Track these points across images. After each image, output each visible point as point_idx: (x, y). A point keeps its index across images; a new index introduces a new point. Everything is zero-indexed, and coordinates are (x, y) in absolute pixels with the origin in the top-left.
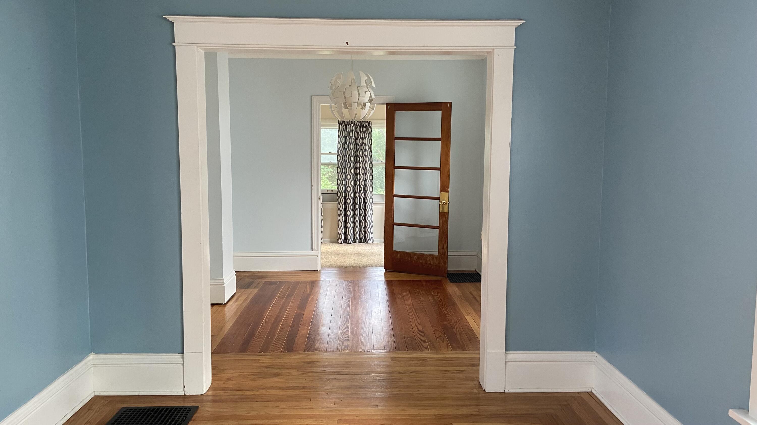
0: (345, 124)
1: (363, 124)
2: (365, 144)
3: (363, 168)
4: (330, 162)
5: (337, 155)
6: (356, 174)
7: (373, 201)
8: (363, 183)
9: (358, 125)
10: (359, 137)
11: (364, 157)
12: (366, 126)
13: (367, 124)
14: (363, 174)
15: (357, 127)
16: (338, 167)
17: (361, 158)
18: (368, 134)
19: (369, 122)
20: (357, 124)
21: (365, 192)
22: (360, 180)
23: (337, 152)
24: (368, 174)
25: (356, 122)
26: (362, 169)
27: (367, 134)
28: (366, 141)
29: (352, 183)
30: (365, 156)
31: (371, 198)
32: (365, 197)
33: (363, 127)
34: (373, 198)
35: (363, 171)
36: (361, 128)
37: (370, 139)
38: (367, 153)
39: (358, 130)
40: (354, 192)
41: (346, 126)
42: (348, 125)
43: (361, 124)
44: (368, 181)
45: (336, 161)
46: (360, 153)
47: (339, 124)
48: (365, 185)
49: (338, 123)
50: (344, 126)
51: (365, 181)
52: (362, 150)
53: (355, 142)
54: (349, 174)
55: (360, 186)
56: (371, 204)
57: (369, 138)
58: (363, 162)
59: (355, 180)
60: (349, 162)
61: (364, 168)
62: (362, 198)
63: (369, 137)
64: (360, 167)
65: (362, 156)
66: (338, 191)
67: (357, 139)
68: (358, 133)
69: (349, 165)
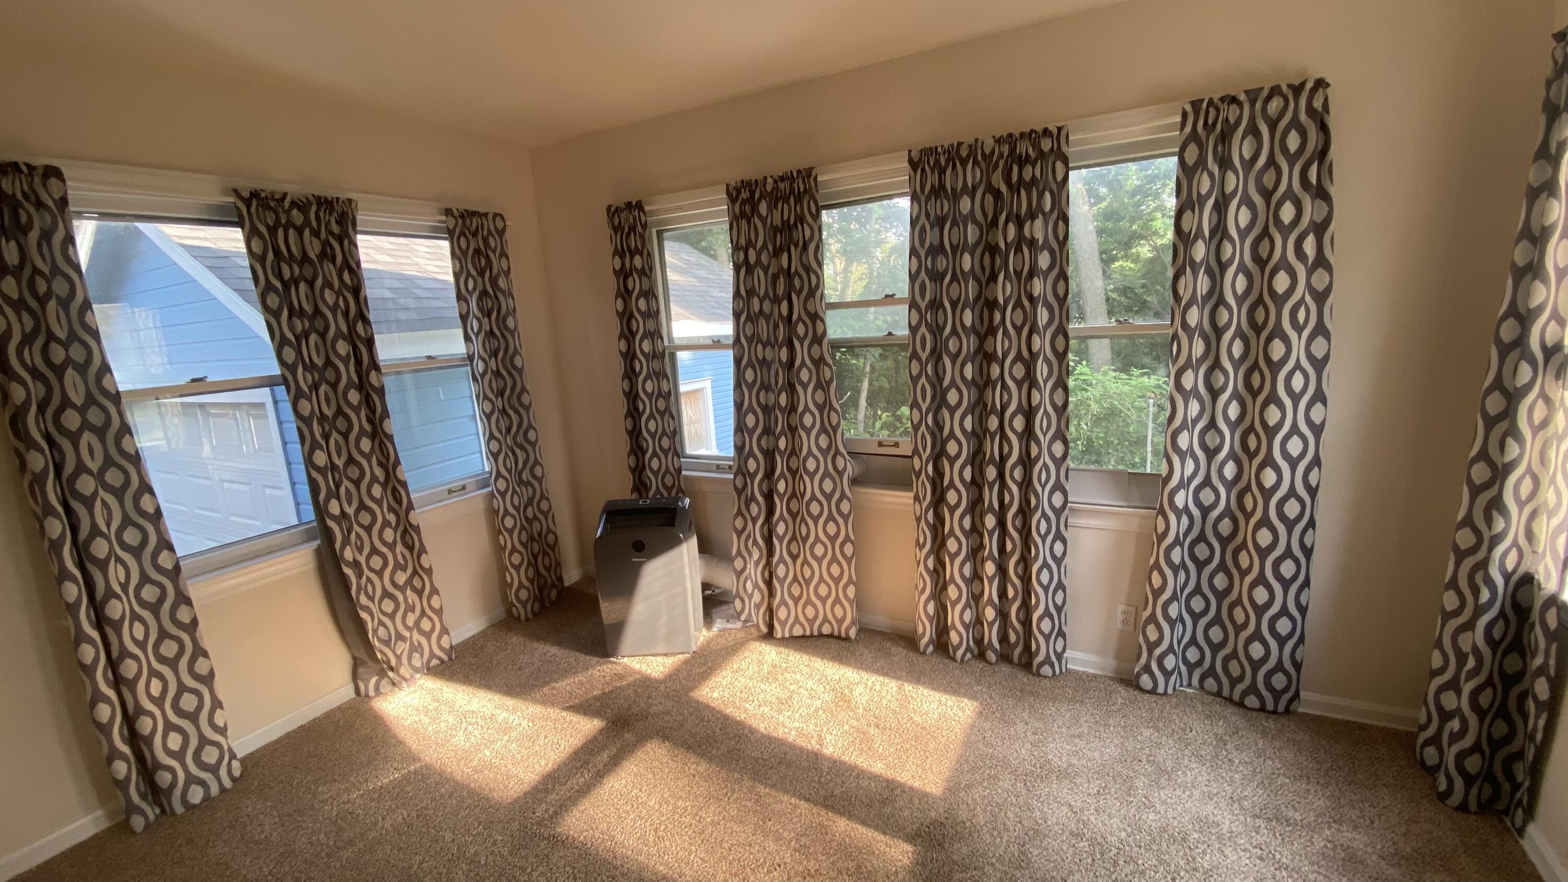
0: (937, 161)
1: (1024, 148)
2: (1032, 243)
3: (1019, 357)
4: (890, 334)
5: (907, 307)
6: (983, 384)
7: (1070, 499)
8: (1019, 423)
9: (1001, 156)
10: (1001, 213)
11: (1026, 303)
12: (1042, 155)
13: (1046, 145)
14: (1019, 384)
15: (996, 166)
16: (914, 356)
17: (1014, 309)
18: (1048, 195)
19: (1055, 131)
20: (993, 152)
21: (1027, 462)
22: (1004, 408)
23: (906, 295)
24: (1045, 382)
25: (990, 142)
26: (1014, 362)
27: (1041, 195)
28: (1038, 230)
29: (968, 424)
30: (1031, 298)
31: (1059, 487)
32: (1026, 484)
33: (1023, 161)
34: (1067, 488)
35: (1019, 371)
36: (1015, 169)
37: (1057, 220)
38: (1037, 287)
39: (998, 180)
40: (977, 459)
41: (942, 171)
42: (954, 166)
43: (1012, 151)
44: (1046, 412)
45: (906, 332)
46: (1003, 290)
47: (914, 165)
48: (1028, 434)
49: (911, 161)
50: (933, 173)
51: (1029, 413)
52: (1018, 274)
53: (987, 240)
54: (953, 383)
55: (1004, 436)
56: (1058, 512)
57: (1055, 213)
58: (1019, 330)
59: (980, 408)
60: (954, 331)
61: (1025, 353)
62: (1015, 489)
63: (1052, 210)
64: (1005, 355)
65: (1018, 304)
66: (916, 451)
67: (994, 222)
68: (997, 194)
69: (952, 345)
